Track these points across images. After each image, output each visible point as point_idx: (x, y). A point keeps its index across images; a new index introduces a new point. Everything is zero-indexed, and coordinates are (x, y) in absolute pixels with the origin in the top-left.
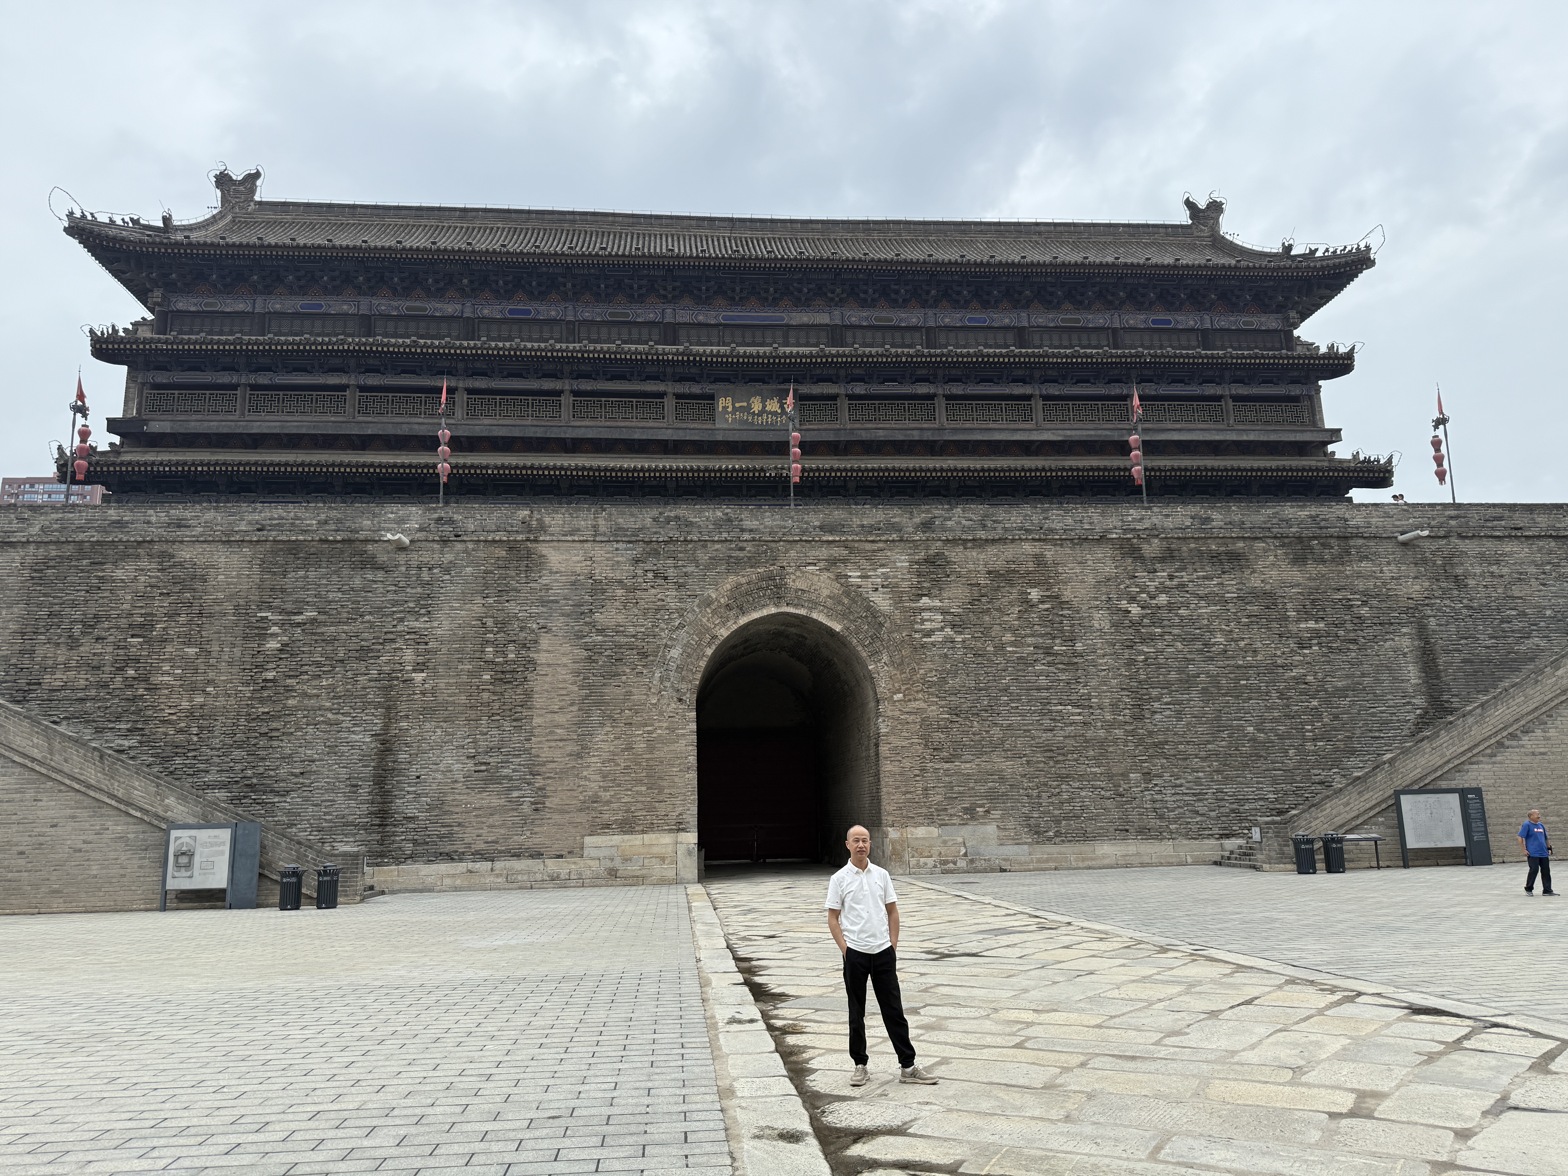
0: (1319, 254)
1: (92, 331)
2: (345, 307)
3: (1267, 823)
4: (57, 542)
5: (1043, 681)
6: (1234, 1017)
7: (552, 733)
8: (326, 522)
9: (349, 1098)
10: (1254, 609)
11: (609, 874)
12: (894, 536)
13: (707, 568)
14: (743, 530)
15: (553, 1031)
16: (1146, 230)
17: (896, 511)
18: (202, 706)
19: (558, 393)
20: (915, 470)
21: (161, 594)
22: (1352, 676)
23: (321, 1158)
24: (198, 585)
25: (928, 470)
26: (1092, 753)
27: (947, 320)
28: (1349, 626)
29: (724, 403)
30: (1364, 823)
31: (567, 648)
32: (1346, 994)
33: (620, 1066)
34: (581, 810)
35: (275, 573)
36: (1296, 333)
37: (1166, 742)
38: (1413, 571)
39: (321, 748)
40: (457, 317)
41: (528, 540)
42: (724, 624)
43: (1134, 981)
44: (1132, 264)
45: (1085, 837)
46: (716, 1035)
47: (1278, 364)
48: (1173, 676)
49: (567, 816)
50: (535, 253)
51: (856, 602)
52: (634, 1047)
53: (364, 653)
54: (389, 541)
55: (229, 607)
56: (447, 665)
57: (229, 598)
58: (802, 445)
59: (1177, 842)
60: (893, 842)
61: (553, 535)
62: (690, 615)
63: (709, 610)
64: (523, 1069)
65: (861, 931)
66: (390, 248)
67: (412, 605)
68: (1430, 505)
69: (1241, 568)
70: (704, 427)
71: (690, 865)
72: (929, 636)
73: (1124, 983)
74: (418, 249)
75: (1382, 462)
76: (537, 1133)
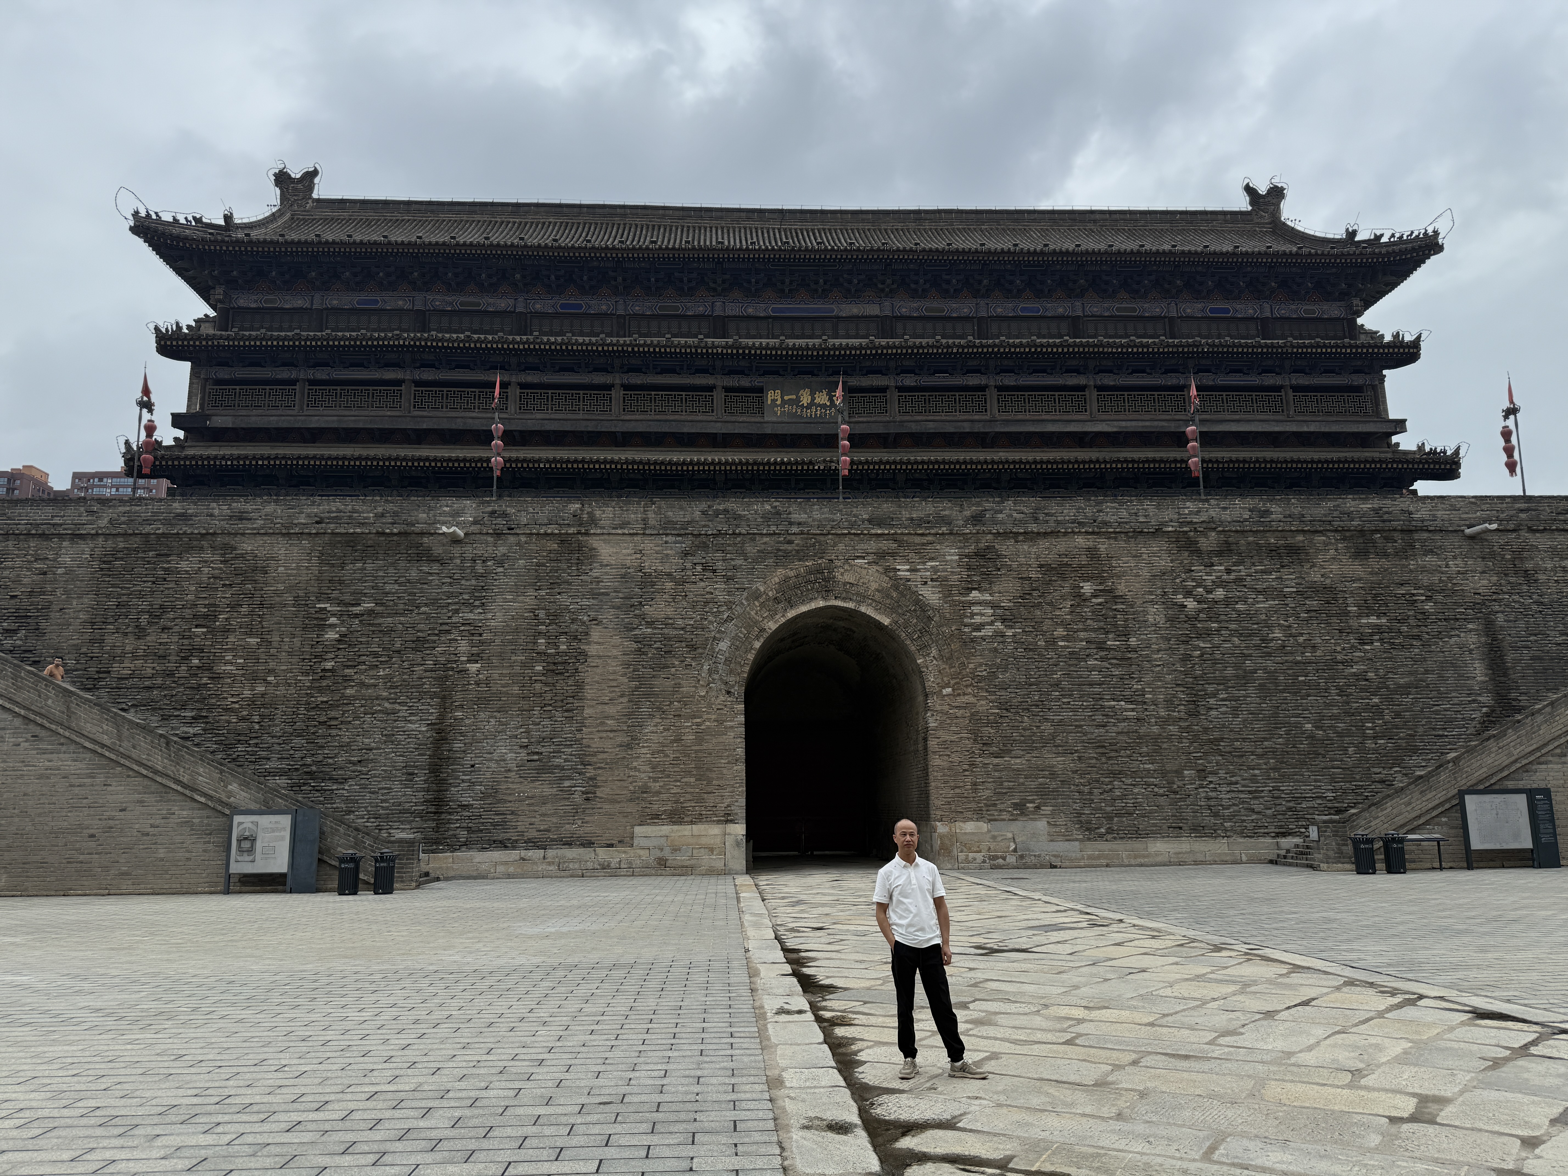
0: (1384, 239)
1: (157, 329)
2: (400, 303)
3: (1325, 822)
4: (125, 535)
5: (1095, 676)
6: (1291, 1018)
7: (602, 723)
8: (382, 515)
9: (406, 1079)
10: (1314, 604)
11: (659, 864)
12: (944, 529)
13: (755, 561)
14: (791, 524)
15: (604, 1018)
16: (1204, 217)
17: (946, 504)
18: (263, 695)
19: (609, 387)
20: (965, 462)
21: (224, 585)
22: (1416, 672)
23: (378, 1138)
24: (259, 577)
25: (979, 462)
26: (1145, 749)
27: (999, 310)
28: (1412, 622)
29: (773, 396)
30: (1427, 823)
31: (617, 640)
32: (1407, 996)
33: (670, 1054)
34: (631, 800)
35: (333, 565)
36: (1360, 321)
37: (1222, 739)
38: (1480, 566)
39: (378, 737)
40: (510, 312)
41: (579, 533)
42: (772, 617)
43: (1187, 980)
44: (1190, 251)
45: (1137, 834)
46: (765, 1025)
47: (1341, 353)
48: (1230, 672)
49: (618, 806)
50: (586, 248)
51: (905, 596)
52: (684, 1036)
53: (419, 644)
54: (444, 534)
55: (289, 598)
56: (501, 656)
57: (289, 589)
58: (851, 438)
59: (1231, 840)
60: (941, 837)
61: (604, 528)
62: (738, 608)
63: (757, 603)
64: (574, 1055)
65: (910, 925)
66: (444, 243)
67: (466, 597)
68: (1498, 497)
69: (1301, 563)
70: (753, 420)
71: (738, 857)
72: (979, 630)
73: (1177, 981)
74: (471, 244)
75: (1449, 453)
76: (589, 1119)
